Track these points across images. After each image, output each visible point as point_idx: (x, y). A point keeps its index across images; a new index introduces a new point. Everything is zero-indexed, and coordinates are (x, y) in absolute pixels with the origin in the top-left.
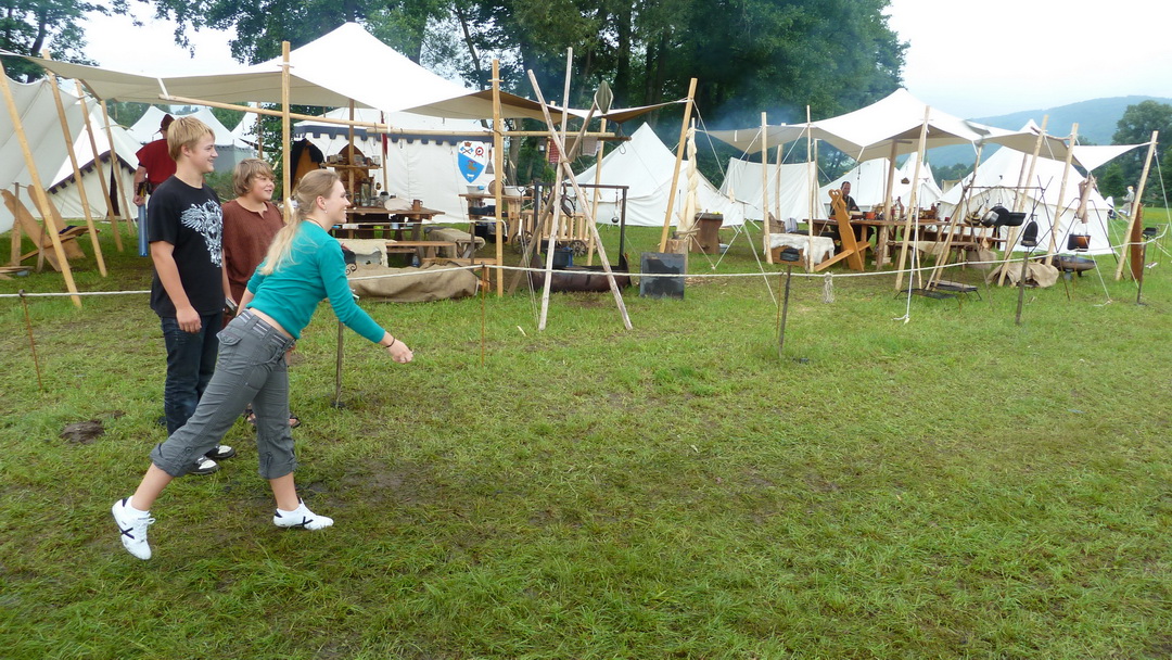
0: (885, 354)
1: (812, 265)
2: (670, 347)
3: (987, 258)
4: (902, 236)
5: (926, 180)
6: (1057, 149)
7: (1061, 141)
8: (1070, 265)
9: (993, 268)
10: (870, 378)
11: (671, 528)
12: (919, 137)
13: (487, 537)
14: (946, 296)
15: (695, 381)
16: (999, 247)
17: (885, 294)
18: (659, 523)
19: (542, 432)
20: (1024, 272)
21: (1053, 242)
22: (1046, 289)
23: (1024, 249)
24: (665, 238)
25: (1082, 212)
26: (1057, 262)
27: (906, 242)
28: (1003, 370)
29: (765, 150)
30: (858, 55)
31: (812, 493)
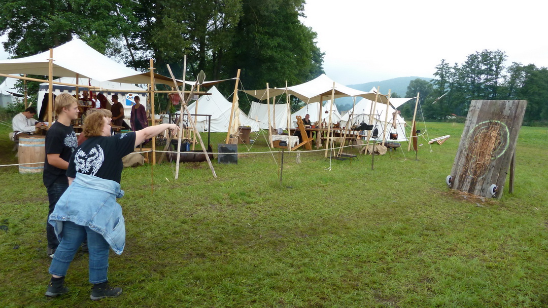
0: (323, 183)
1: (290, 148)
2: (234, 184)
3: (359, 144)
4: (326, 135)
5: (334, 111)
6: (383, 99)
7: (385, 96)
8: (391, 146)
9: (362, 148)
10: (317, 193)
11: (244, 256)
12: (331, 94)
13: (166, 266)
14: (345, 159)
15: (247, 198)
16: (364, 139)
17: (321, 159)
18: (238, 254)
19: (184, 222)
20: (374, 148)
21: (384, 137)
22: (383, 155)
23: (373, 139)
24: (228, 138)
25: (394, 125)
26: (386, 145)
27: (328, 138)
28: (368, 187)
29: (268, 99)
30: (305, 58)
31: (298, 238)
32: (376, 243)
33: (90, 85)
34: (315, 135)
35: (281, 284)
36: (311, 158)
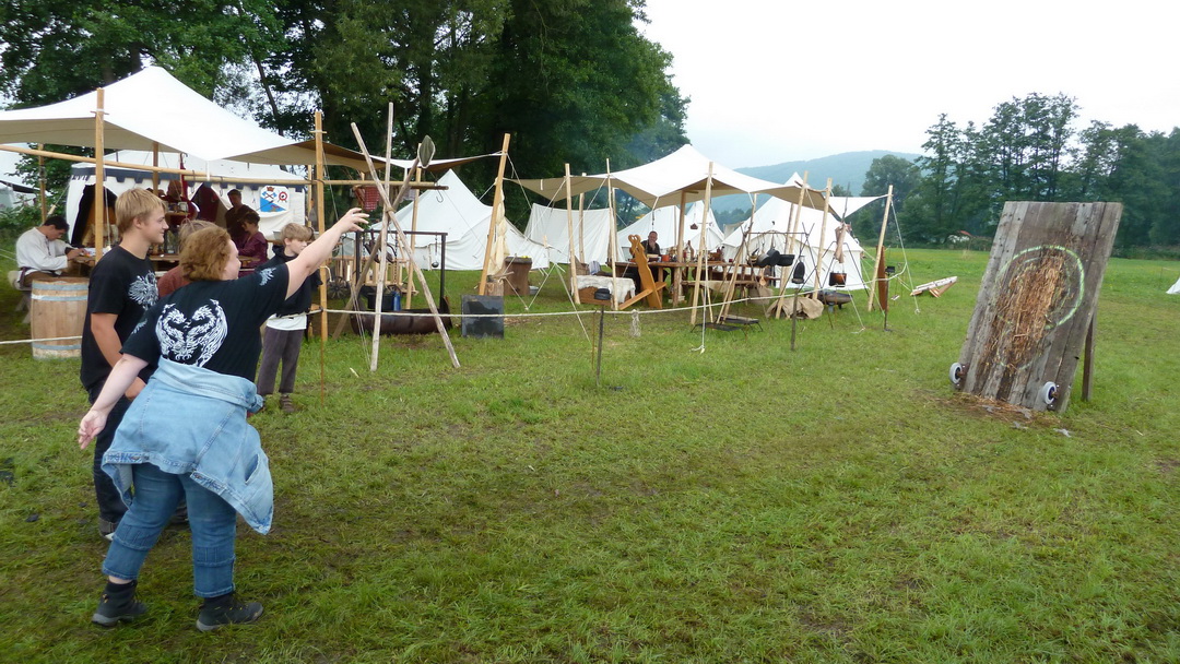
0: (686, 380)
1: (616, 304)
2: (498, 382)
3: (764, 295)
4: (694, 276)
5: (711, 225)
6: (816, 200)
7: (820, 193)
8: (832, 299)
9: (771, 303)
10: (676, 400)
11: (522, 534)
12: (704, 188)
13: (356, 556)
14: (734, 328)
15: (525, 411)
16: (775, 285)
17: (682, 329)
18: (511, 531)
19: (393, 463)
20: (795, 305)
21: (816, 280)
22: (814, 320)
23: (795, 286)
24: (483, 282)
25: (839, 254)
26: (821, 297)
27: (698, 282)
28: (783, 389)
29: (569, 198)
30: (647, 110)
31: (637, 496)
32: (803, 507)
33: (182, 168)
34: (669, 277)
35: (601, 593)
36: (661, 326)
